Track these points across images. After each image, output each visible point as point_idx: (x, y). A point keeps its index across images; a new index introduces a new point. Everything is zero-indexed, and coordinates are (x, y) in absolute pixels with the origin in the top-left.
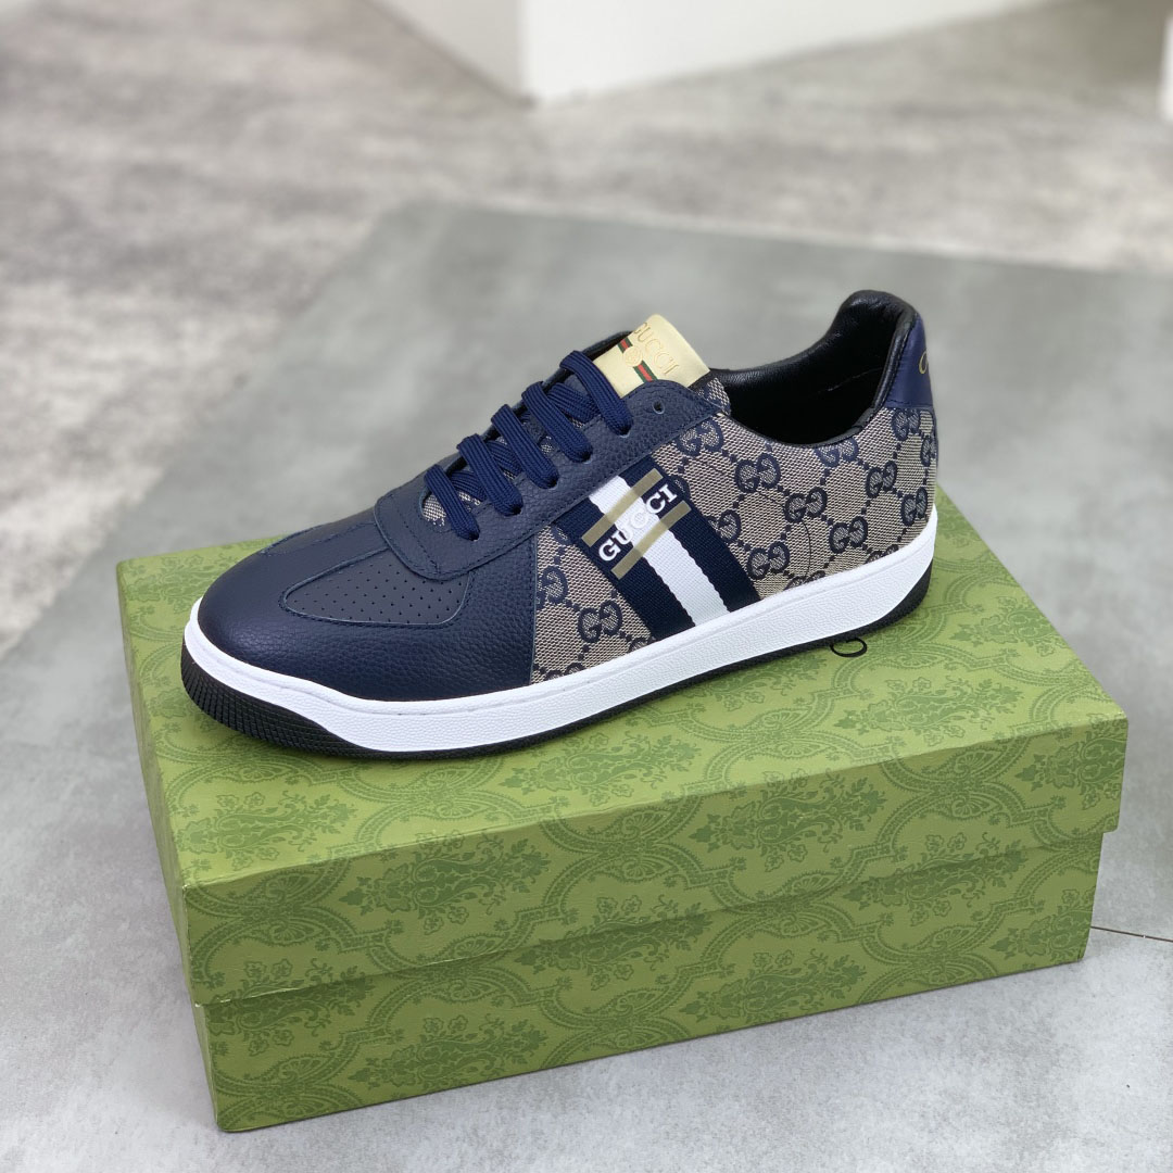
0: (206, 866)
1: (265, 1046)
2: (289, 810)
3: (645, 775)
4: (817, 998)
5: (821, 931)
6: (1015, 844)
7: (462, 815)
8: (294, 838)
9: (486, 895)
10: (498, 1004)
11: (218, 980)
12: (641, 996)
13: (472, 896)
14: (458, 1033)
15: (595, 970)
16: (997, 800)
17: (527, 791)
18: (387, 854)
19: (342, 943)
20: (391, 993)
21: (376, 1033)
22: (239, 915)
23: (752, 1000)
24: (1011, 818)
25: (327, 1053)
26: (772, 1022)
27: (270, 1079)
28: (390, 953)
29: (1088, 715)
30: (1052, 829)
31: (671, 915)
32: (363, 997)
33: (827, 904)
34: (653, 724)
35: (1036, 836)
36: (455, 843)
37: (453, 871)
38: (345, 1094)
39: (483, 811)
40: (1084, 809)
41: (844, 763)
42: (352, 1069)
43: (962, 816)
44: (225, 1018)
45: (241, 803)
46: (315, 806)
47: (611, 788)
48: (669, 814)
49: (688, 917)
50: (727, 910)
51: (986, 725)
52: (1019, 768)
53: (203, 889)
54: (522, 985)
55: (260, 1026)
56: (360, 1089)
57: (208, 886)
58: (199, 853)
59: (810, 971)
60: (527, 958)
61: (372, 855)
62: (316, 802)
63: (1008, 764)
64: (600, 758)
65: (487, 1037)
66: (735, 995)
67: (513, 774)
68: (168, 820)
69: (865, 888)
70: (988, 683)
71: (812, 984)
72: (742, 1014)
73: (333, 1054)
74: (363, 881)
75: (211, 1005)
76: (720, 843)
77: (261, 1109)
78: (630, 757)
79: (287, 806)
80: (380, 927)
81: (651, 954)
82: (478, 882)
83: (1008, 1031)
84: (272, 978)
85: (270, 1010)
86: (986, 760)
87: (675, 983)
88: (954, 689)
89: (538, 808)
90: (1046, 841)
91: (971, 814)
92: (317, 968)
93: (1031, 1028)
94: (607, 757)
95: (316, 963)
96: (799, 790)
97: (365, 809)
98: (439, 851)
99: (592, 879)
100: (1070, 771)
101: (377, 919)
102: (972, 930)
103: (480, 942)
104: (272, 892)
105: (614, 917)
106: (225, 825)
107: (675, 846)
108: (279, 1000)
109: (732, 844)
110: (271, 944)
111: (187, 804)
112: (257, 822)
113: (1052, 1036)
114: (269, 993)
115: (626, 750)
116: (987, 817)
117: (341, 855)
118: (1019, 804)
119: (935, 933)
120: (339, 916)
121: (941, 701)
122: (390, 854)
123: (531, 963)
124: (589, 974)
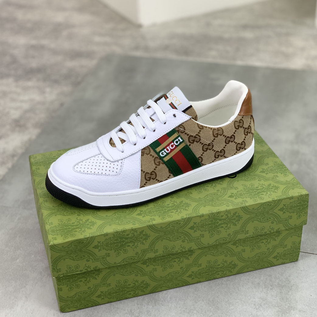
0: (55, 239)
1: (72, 288)
2: (78, 223)
3: (176, 212)
4: (225, 272)
5: (225, 254)
6: (279, 229)
7: (126, 223)
8: (80, 231)
9: (133, 246)
10: (137, 276)
11: (59, 270)
12: (176, 273)
13: (129, 246)
14: (126, 284)
15: (163, 266)
16: (273, 217)
17: (144, 217)
18: (105, 234)
19: (93, 259)
20: (107, 273)
21: (103, 284)
22: (65, 252)
23: (207, 273)
24: (277, 222)
25: (90, 290)
26: (212, 280)
27: (74, 298)
28: (106, 262)
29: (298, 193)
30: (289, 225)
31: (184, 250)
32: (99, 274)
33: (227, 247)
34: (178, 198)
35: (284, 226)
36: (124, 231)
37: (124, 239)
38: (95, 301)
39: (131, 222)
40: (297, 219)
41: (231, 207)
42: (97, 295)
43: (263, 221)
44: (62, 281)
45: (65, 221)
46: (85, 222)
47: (167, 215)
48: (183, 222)
49: (188, 251)
50: (199, 249)
51: (270, 196)
52: (279, 208)
53: (55, 245)
54: (143, 270)
55: (71, 283)
56: (99, 300)
57: (56, 244)
58: (53, 235)
59: (223, 265)
60: (144, 263)
61: (101, 235)
62: (86, 221)
63: (276, 207)
64: (164, 207)
65: (134, 285)
66: (202, 272)
67: (140, 212)
68: (45, 226)
69: (237, 242)
70: (270, 185)
71: (223, 269)
72: (204, 277)
73: (91, 291)
74: (99, 242)
75: (58, 277)
76: (197, 230)
77: (72, 306)
78: (172, 207)
79: (78, 222)
80: (104, 255)
81: (178, 261)
82: (131, 242)
83: (278, 281)
84: (74, 269)
85: (74, 279)
86: (270, 206)
87: (185, 269)
88: (261, 186)
89: (147, 221)
90: (287, 228)
91: (266, 221)
92: (86, 267)
93: (284, 280)
94: (165, 207)
95: (86, 265)
96: (219, 215)
97: (99, 222)
98: (120, 233)
99: (162, 241)
100: (293, 208)
101: (103, 252)
102: (267, 253)
103: (131, 259)
104: (75, 246)
105: (168, 251)
106: (61, 228)
107: (185, 231)
108: (76, 276)
109: (201, 230)
110: (74, 260)
111: (50, 222)
112: (69, 227)
113: (290, 282)
114: (73, 274)
115: (171, 205)
116: (271, 222)
117: (93, 235)
118: (279, 218)
119: (257, 254)
120: (92, 252)
121: (257, 190)
122: (106, 235)
123: (145, 264)
124: (161, 267)
